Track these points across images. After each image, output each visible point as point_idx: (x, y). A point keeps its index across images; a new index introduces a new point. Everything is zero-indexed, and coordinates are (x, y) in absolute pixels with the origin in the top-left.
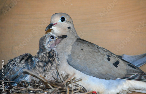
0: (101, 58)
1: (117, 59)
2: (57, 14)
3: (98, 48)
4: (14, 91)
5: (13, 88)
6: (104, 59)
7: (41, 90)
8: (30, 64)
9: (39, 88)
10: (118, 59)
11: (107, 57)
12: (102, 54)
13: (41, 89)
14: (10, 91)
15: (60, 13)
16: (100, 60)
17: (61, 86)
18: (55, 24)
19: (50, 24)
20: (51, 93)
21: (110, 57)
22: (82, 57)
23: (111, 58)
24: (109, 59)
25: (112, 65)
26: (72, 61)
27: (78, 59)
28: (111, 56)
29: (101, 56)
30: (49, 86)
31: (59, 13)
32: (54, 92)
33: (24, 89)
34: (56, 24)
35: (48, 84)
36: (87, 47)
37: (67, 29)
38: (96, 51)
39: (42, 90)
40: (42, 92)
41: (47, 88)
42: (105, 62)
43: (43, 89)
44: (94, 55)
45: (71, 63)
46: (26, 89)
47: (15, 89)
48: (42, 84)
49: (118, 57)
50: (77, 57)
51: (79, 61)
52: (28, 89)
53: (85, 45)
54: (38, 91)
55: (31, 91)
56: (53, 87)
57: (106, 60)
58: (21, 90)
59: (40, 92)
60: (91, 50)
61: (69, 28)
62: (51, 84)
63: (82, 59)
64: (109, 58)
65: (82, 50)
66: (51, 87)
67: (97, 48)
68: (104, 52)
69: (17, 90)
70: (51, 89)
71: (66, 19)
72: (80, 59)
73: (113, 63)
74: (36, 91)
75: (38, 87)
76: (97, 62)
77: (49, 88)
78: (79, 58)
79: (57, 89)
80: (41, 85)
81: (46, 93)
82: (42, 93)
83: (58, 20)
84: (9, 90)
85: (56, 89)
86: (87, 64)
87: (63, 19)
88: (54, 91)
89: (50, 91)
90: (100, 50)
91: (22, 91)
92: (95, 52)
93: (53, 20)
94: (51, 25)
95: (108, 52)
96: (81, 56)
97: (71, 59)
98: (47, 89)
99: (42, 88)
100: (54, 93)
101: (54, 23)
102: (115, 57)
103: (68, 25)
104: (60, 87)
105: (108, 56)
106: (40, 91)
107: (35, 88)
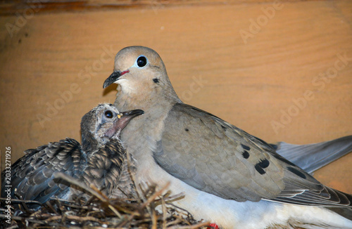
0: (229, 152)
1: (264, 155)
2: (128, 50)
3: (223, 127)
4: (35, 221)
5: (33, 215)
6: (236, 153)
7: (93, 219)
8: (77, 163)
9: (90, 215)
10: (268, 156)
11: (242, 150)
12: (231, 143)
13: (94, 217)
14: (25, 223)
15: (137, 48)
16: (227, 157)
17: (139, 212)
18: (125, 72)
19: (114, 73)
20: (116, 227)
21: (248, 149)
22: (187, 147)
23: (250, 152)
24: (246, 155)
25: (252, 169)
26: (164, 156)
27: (177, 153)
28: (250, 147)
29: (230, 146)
30: (111, 211)
31: (134, 47)
32: (124, 223)
33: (55, 217)
34: (128, 72)
35: (111, 207)
36: (198, 126)
37: (152, 82)
38: (218, 134)
39: (97, 220)
40: (96, 224)
41: (108, 215)
42: (238, 161)
43: (100, 218)
44: (213, 144)
45: (161, 160)
46: (60, 217)
47: (35, 218)
48: (97, 207)
49: (266, 150)
50: (175, 148)
51: (178, 156)
52: (66, 218)
53: (194, 120)
54: (87, 221)
55: (73, 223)
56: (122, 213)
57: (240, 157)
58: (49, 220)
59: (91, 225)
60: (207, 132)
61: (156, 81)
62: (117, 206)
63: (187, 151)
64: (246, 152)
65: (187, 130)
66: (117, 213)
67: (221, 129)
68: (236, 138)
69: (42, 219)
70: (116, 216)
71: (148, 62)
72: (182, 151)
73: (255, 164)
74: (84, 222)
75: (88, 214)
76: (219, 161)
77: (112, 214)
78: (180, 149)
79: (130, 217)
80: (95, 209)
81: (105, 226)
82: (97, 226)
83: (130, 63)
84: (24, 221)
85: (127, 218)
86: (197, 165)
87: (142, 62)
88: (123, 221)
89: (115, 221)
90: (227, 132)
91: (52, 221)
92: (216, 138)
93: (119, 63)
94: (116, 75)
95: (245, 138)
96: (184, 145)
97: (162, 151)
98: (108, 217)
99: (96, 215)
100: (123, 227)
101: (122, 71)
102: (261, 151)
103: (153, 73)
104: (137, 214)
105: (244, 147)
106: (92, 221)
107: (80, 216)
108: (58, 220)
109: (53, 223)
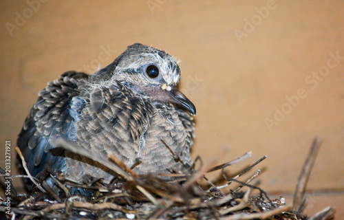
4: (25, 212)
5: (22, 204)
7: (114, 206)
9: (109, 200)
13: (115, 202)
14: (11, 216)
17: (182, 196)
20: (148, 218)
30: (141, 194)
32: (159, 213)
33: (56, 205)
35: (139, 188)
39: (120, 208)
40: (117, 214)
41: (138, 200)
43: (123, 205)
46: (63, 205)
47: (26, 208)
48: (119, 188)
52: (72, 206)
54: (105, 209)
55: (83, 213)
56: (157, 197)
58: (46, 210)
59: (111, 216)
62: (149, 187)
66: (149, 196)
69: (36, 209)
70: (148, 202)
74: (100, 211)
75: (106, 198)
77: (144, 198)
79: (169, 203)
80: (116, 191)
81: (131, 216)
82: (119, 217)
85: (164, 204)
88: (159, 209)
89: (147, 209)
91: (51, 211)
98: (138, 203)
99: (117, 201)
100: (158, 217)
104: (178, 198)
106: (112, 210)
107: (94, 203)
108: (61, 209)
109: (54, 215)
